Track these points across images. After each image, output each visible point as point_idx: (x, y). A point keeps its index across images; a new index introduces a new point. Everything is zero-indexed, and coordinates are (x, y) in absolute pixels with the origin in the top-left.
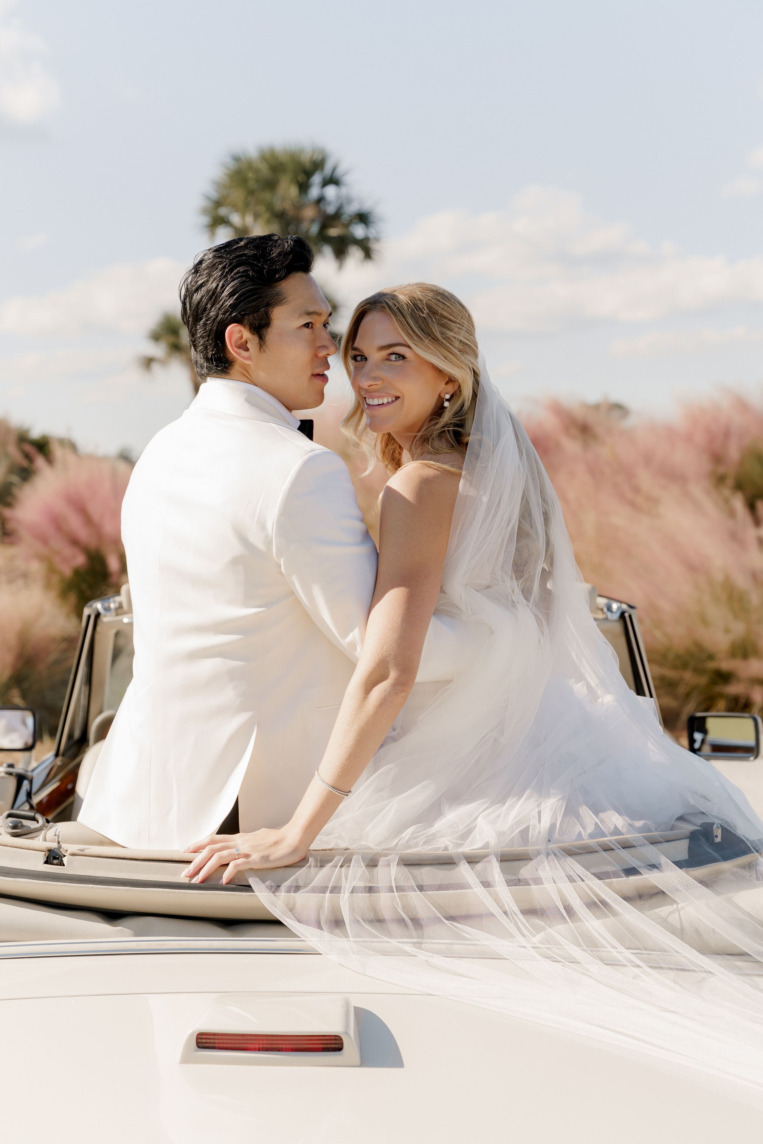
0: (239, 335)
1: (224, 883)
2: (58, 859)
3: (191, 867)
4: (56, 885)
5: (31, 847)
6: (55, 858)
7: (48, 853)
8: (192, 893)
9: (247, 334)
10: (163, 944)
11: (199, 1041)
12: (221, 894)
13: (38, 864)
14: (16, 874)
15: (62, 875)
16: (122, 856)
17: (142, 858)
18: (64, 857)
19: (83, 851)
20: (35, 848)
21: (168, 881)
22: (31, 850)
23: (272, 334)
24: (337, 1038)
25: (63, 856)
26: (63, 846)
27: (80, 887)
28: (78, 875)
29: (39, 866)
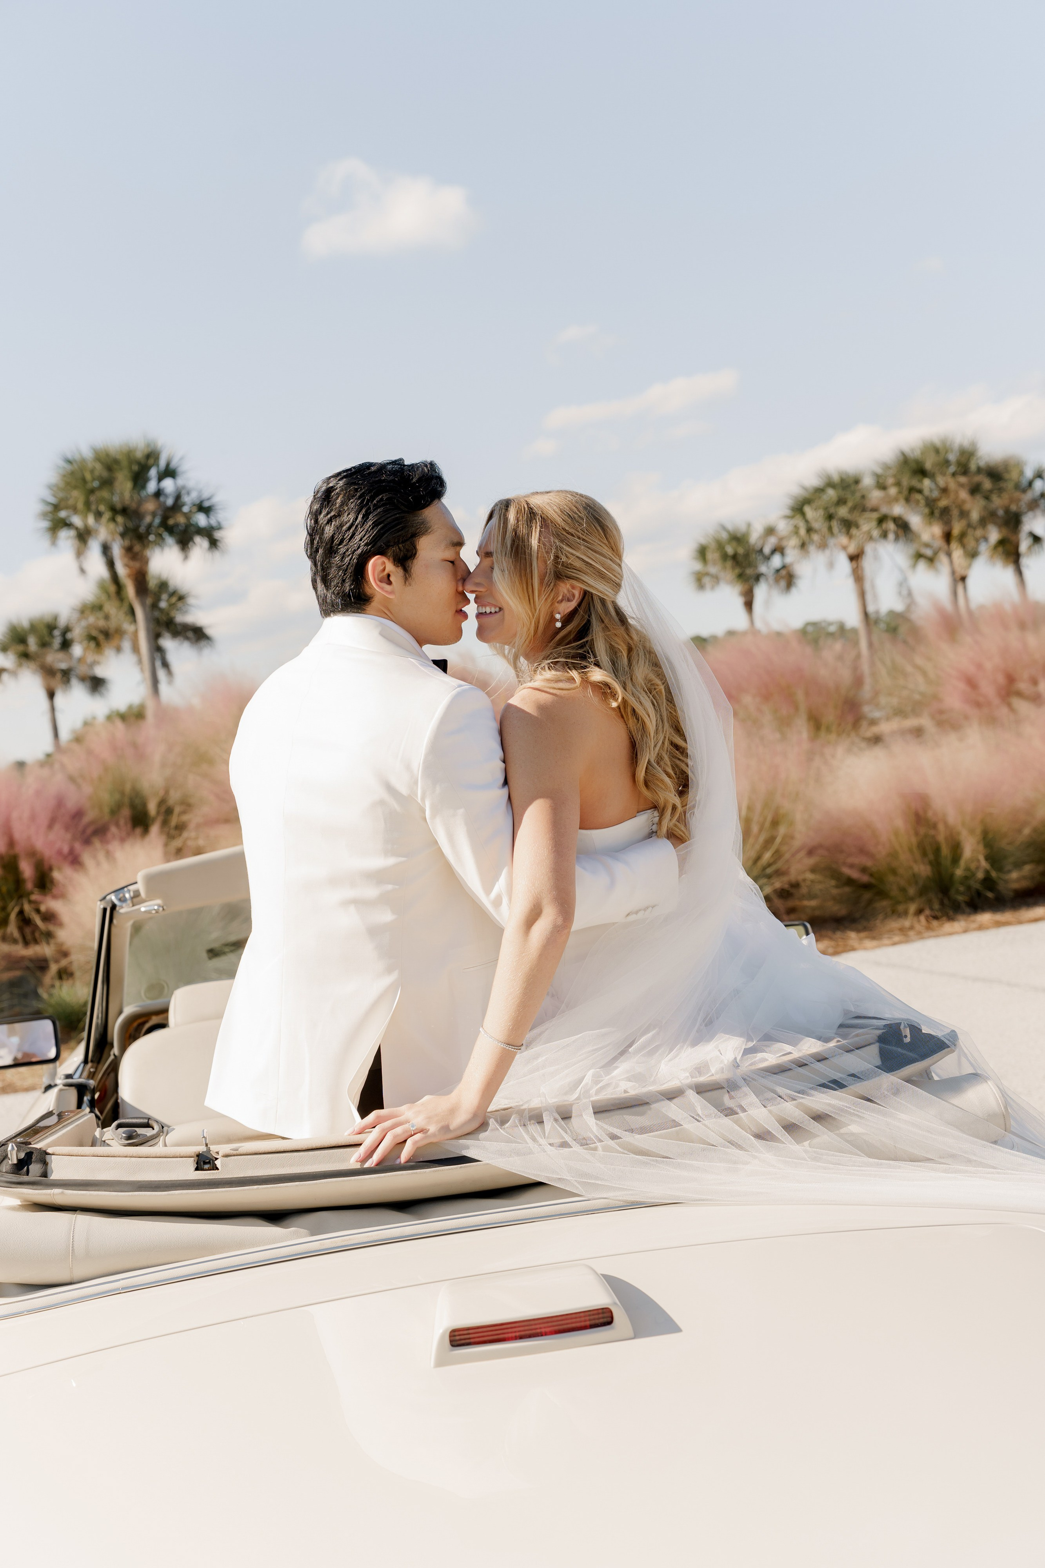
0: (382, 568)
1: (402, 1162)
2: (209, 1163)
3: (361, 1150)
4: (216, 1192)
5: (178, 1154)
6: (205, 1163)
7: (197, 1158)
8: (370, 1178)
9: (390, 567)
10: (350, 1239)
11: (453, 1338)
12: (402, 1175)
13: (187, 1172)
14: (166, 1187)
15: (220, 1180)
16: (282, 1150)
17: (304, 1149)
18: (216, 1160)
19: (238, 1150)
20: (182, 1155)
21: (337, 1169)
22: (177, 1157)
23: (418, 566)
24: (605, 1310)
25: (214, 1159)
26: (211, 1148)
27: (244, 1190)
28: (237, 1178)
29: (190, 1174)
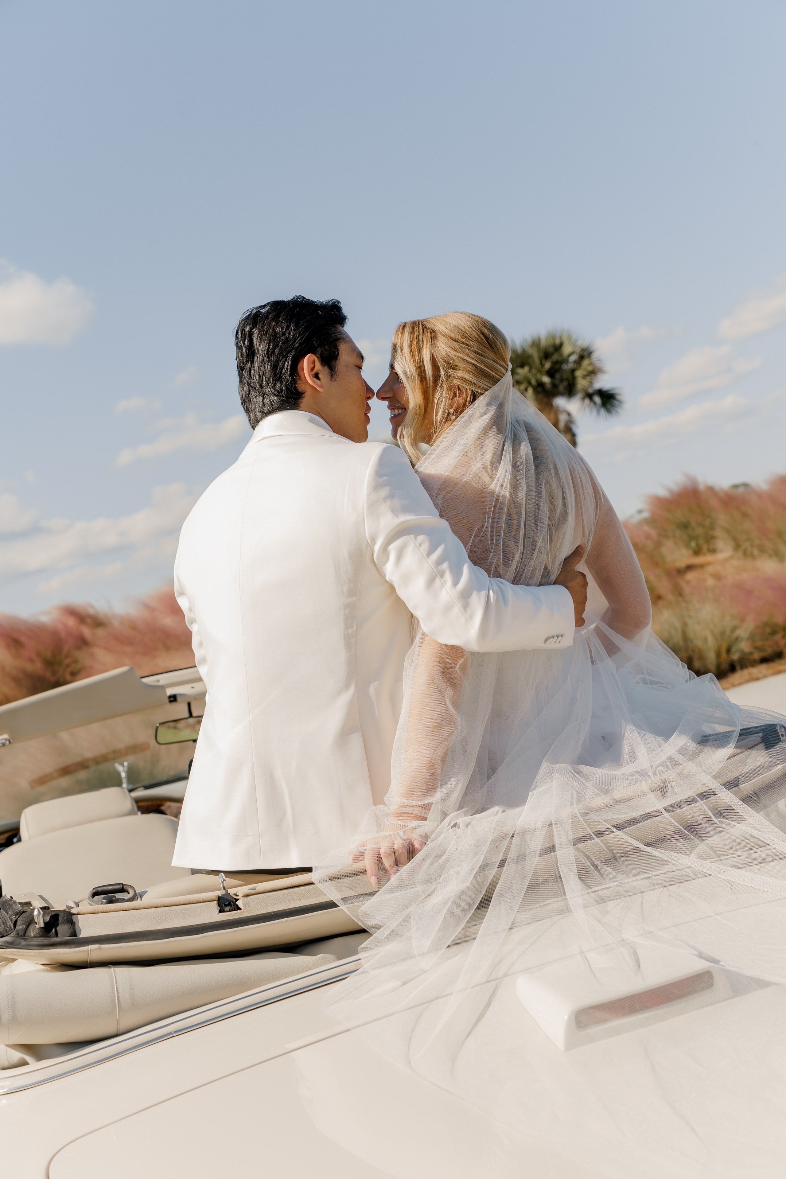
0: (312, 366)
2: (231, 904)
5: (201, 900)
6: (227, 905)
7: (219, 901)
9: (318, 366)
11: (580, 1019)
13: (213, 915)
15: (246, 918)
16: (297, 884)
18: (237, 901)
19: (255, 889)
20: (205, 899)
22: (201, 902)
23: (340, 365)
26: (230, 891)
29: (215, 916)
